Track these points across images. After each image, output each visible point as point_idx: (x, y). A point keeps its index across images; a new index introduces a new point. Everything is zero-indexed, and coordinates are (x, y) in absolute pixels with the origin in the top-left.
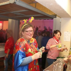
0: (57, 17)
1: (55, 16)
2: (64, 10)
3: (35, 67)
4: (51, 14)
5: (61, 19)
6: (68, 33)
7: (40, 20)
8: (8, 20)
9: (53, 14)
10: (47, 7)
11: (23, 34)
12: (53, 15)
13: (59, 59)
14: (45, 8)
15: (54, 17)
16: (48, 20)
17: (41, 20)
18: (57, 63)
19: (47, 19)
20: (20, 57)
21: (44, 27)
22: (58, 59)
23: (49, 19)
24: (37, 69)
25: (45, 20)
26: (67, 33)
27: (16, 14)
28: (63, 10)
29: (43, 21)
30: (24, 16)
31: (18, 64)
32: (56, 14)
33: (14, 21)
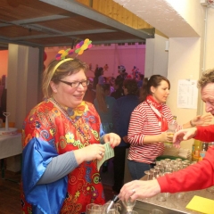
0: (156, 35)
1: (151, 32)
2: (176, 12)
3: (88, 189)
4: (140, 28)
5: (167, 42)
6: (190, 83)
7: (107, 47)
8: (7, 48)
9: (145, 27)
10: (125, 5)
11: (55, 91)
12: (144, 29)
13: (163, 161)
14: (120, 8)
15: (149, 37)
16: (132, 47)
17: (109, 45)
18: (156, 174)
19: (129, 44)
20: (38, 156)
21: (119, 67)
22: (159, 163)
23: (134, 44)
24: (95, 195)
25: (122, 47)
26: (187, 82)
27: (32, 28)
28: (174, 14)
29: (116, 49)
30: (55, 33)
31: (33, 178)
32: (153, 25)
33: (26, 49)
